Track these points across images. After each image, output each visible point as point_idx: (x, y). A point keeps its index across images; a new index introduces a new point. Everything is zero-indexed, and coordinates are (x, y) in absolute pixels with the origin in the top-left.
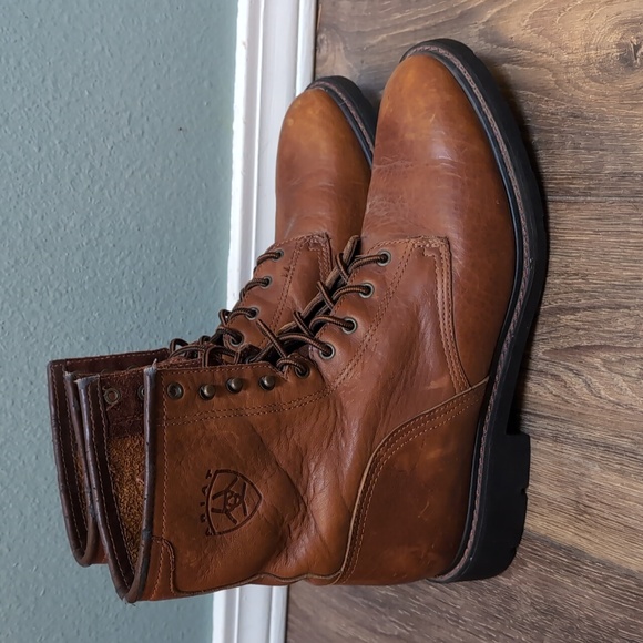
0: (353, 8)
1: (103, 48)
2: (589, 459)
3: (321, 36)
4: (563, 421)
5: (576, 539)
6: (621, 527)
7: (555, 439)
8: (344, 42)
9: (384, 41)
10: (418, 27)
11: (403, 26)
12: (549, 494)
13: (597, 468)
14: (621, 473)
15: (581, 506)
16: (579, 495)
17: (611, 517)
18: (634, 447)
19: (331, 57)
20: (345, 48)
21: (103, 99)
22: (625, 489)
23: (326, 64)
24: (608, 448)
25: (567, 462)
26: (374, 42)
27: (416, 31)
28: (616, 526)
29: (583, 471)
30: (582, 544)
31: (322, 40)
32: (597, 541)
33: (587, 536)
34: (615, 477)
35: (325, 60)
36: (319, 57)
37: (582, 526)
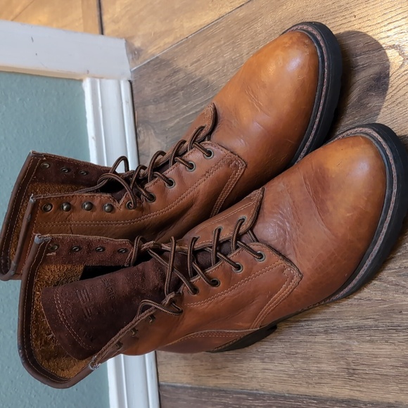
0: (156, 108)
1: (7, 148)
2: (350, 338)
3: (139, 129)
4: (329, 319)
5: (352, 393)
6: (379, 377)
7: (326, 332)
8: (154, 129)
9: (178, 122)
10: (198, 110)
11: (188, 112)
12: (329, 368)
13: (356, 343)
14: (371, 342)
15: (352, 372)
16: (348, 364)
17: (372, 372)
18: (376, 323)
19: (147, 139)
20: (155, 132)
21: (10, 179)
22: (376, 352)
23: (144, 144)
24: (360, 328)
25: (336, 345)
26: (172, 124)
27: (197, 112)
28: (374, 376)
29: (347, 347)
30: (357, 395)
31: (140, 131)
32: (365, 390)
33: (358, 389)
34: (368, 345)
35: (143, 142)
36: (139, 141)
37: (354, 383)
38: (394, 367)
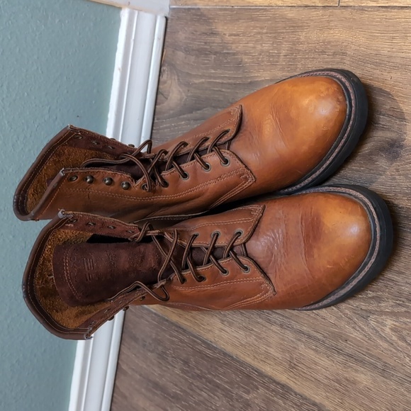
0: (186, 58)
1: (38, 68)
2: (299, 340)
3: (163, 68)
4: (286, 317)
5: (288, 381)
6: (313, 380)
7: (281, 326)
8: (178, 76)
9: (203, 83)
10: (225, 82)
11: (215, 78)
12: (276, 354)
13: (303, 346)
14: (316, 351)
15: (293, 365)
16: (292, 358)
17: (309, 373)
18: (324, 339)
19: (169, 82)
20: (178, 79)
21: (35, 98)
22: (317, 360)
23: (166, 85)
24: (309, 336)
25: (286, 339)
26: (197, 81)
27: (222, 83)
28: (309, 377)
29: (295, 346)
30: (291, 384)
31: (164, 71)
32: (299, 384)
33: (294, 380)
34: (312, 352)
35: (165, 82)
36: (162, 80)
37: (291, 374)
38: (327, 378)
